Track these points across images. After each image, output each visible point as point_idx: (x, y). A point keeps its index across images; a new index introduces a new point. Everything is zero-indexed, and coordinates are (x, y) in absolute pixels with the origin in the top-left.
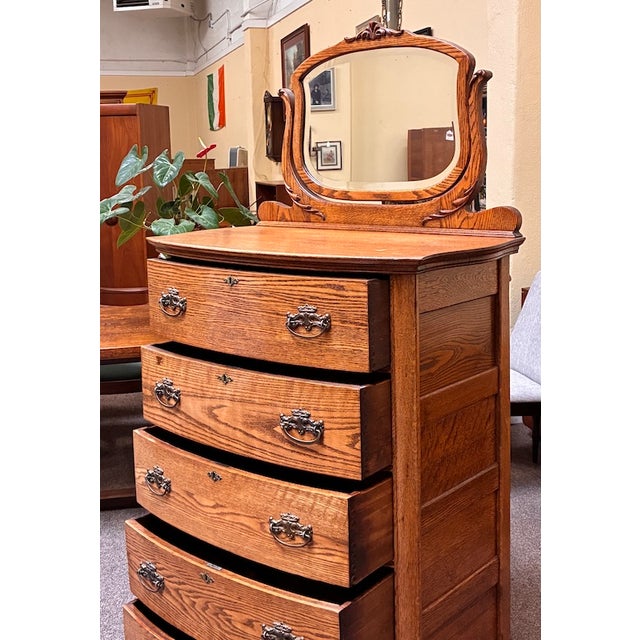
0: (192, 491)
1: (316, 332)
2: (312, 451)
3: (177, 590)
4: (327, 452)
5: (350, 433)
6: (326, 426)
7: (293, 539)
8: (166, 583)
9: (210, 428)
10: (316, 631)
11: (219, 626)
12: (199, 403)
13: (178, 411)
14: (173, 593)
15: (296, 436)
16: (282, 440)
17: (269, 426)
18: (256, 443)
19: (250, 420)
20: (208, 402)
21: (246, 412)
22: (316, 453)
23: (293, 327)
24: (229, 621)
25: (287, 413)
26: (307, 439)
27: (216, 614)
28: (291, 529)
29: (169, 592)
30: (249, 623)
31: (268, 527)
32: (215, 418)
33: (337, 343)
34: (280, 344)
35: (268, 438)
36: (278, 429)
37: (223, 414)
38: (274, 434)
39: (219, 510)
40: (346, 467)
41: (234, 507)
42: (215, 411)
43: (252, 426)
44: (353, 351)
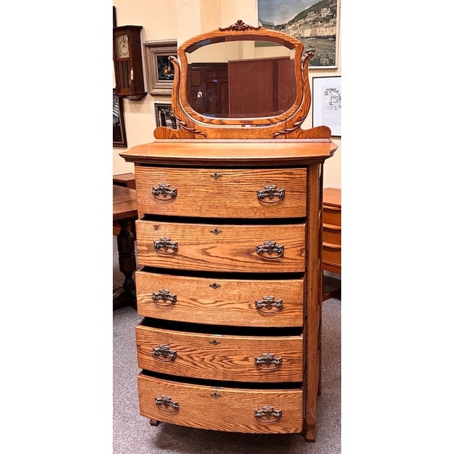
0: (195, 298)
1: (276, 199)
2: (276, 262)
3: (189, 356)
4: (285, 260)
5: (299, 249)
6: (285, 247)
7: (270, 309)
8: (178, 353)
9: (203, 261)
10: (289, 352)
11: (223, 366)
12: (194, 247)
13: (176, 255)
14: (184, 358)
15: (267, 255)
16: (257, 258)
17: (248, 253)
18: (239, 264)
19: (235, 251)
20: (201, 247)
21: (232, 248)
22: (279, 262)
23: (260, 199)
24: (231, 362)
25: (261, 244)
26: (274, 256)
27: (221, 361)
28: (269, 304)
29: (182, 359)
30: (246, 359)
31: (254, 306)
32: (208, 254)
33: (287, 203)
34: (252, 208)
35: (248, 260)
36: (255, 254)
37: (213, 252)
38: (252, 257)
39: (218, 304)
40: (296, 267)
41: (230, 300)
42: (208, 251)
43: (236, 255)
44: (297, 207)
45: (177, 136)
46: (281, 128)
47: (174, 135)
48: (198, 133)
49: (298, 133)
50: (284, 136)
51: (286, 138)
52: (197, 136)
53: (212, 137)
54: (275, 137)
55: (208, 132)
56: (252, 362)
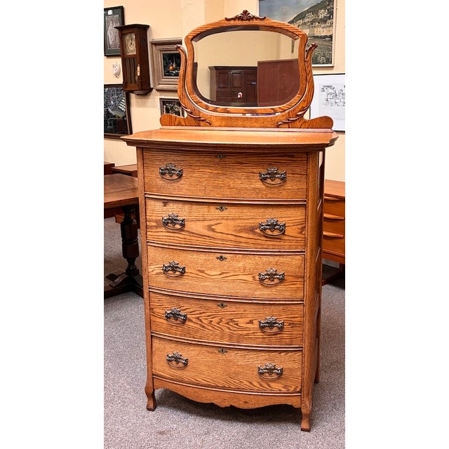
0: (202, 269)
1: (278, 181)
2: (278, 239)
3: (198, 318)
4: (286, 238)
5: (300, 227)
6: (286, 225)
7: (273, 281)
8: (188, 316)
9: (209, 237)
10: (290, 316)
11: (229, 329)
12: (200, 224)
13: (183, 230)
14: (194, 320)
15: (269, 232)
16: (260, 235)
17: (252, 230)
18: (243, 240)
19: (239, 228)
20: (207, 223)
21: (237, 224)
22: (281, 239)
23: (263, 180)
24: (237, 324)
25: (264, 222)
26: (276, 233)
27: (228, 323)
28: (272, 276)
29: (191, 321)
30: (251, 322)
31: (257, 278)
32: (213, 230)
33: (289, 185)
34: (254, 189)
35: (251, 236)
36: (258, 231)
37: (218, 228)
38: (255, 233)
39: (224, 275)
40: (297, 244)
41: (235, 271)
42: (213, 227)
43: (240, 231)
44: (298, 189)
45: (183, 123)
46: (284, 118)
47: (180, 122)
48: (203, 121)
49: (301, 123)
50: (287, 126)
51: (289, 128)
52: (202, 123)
53: (216, 124)
54: (278, 127)
55: (213, 120)
56: (256, 325)
